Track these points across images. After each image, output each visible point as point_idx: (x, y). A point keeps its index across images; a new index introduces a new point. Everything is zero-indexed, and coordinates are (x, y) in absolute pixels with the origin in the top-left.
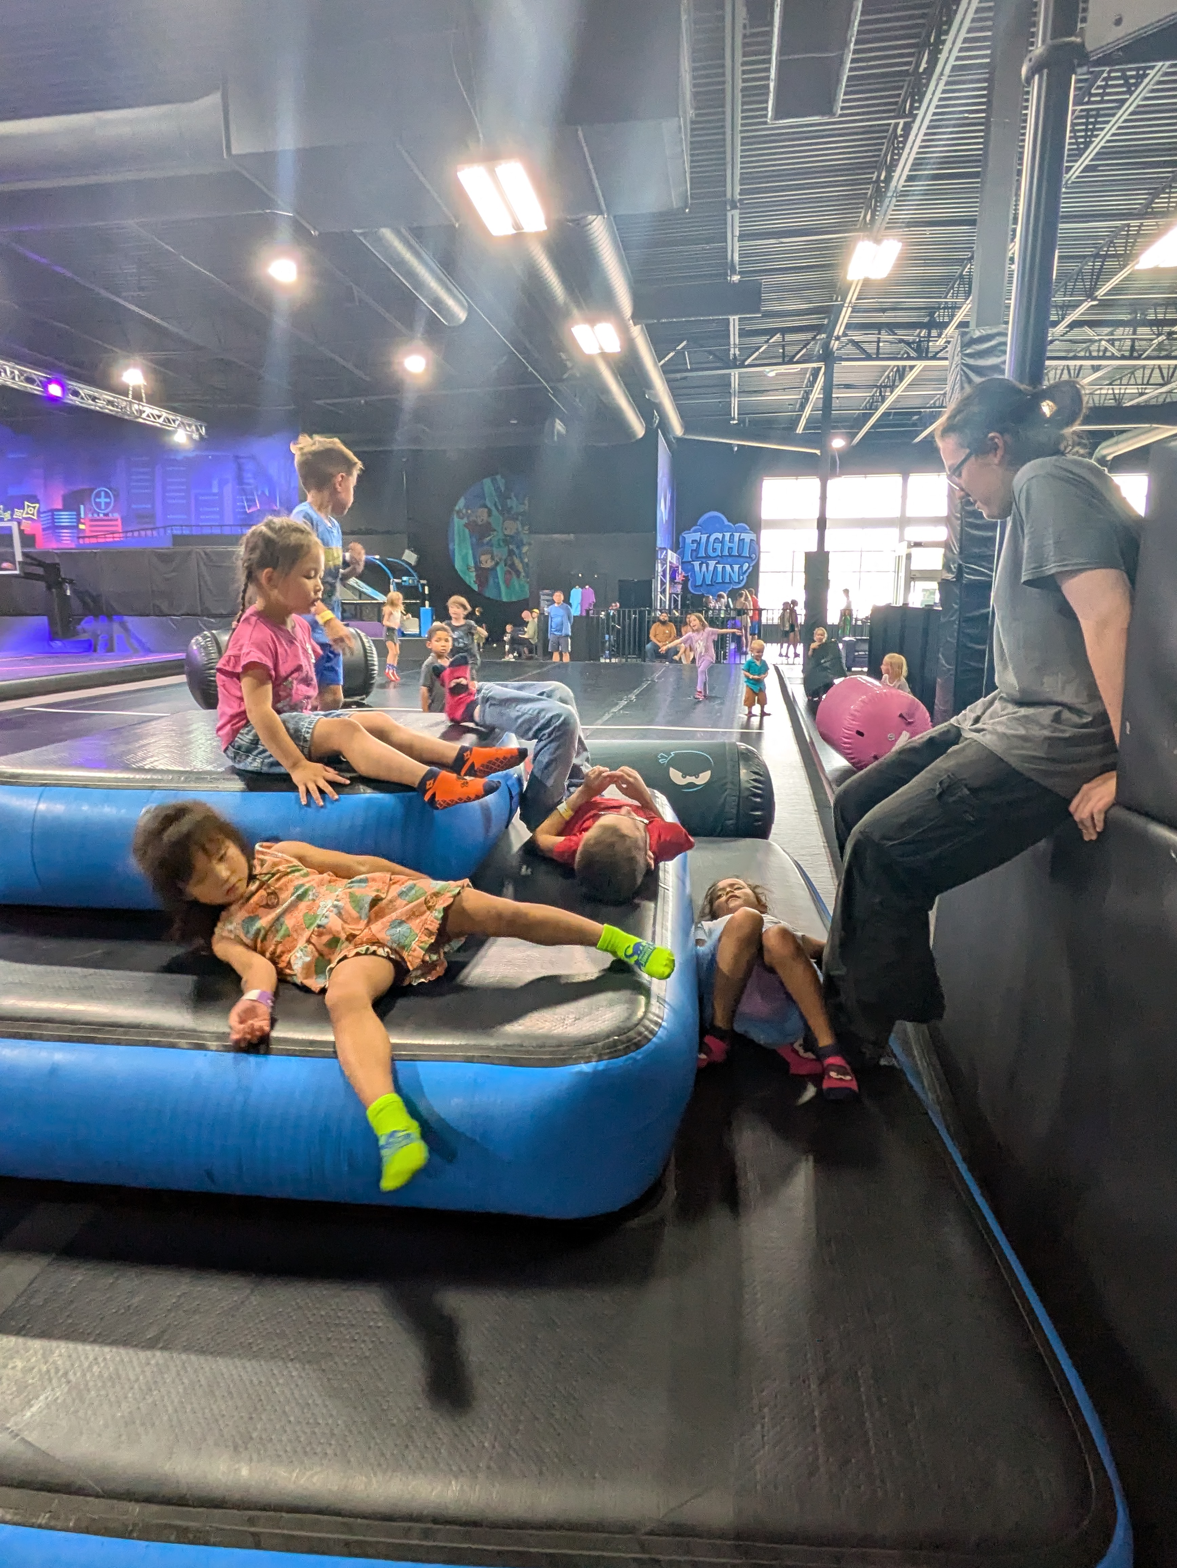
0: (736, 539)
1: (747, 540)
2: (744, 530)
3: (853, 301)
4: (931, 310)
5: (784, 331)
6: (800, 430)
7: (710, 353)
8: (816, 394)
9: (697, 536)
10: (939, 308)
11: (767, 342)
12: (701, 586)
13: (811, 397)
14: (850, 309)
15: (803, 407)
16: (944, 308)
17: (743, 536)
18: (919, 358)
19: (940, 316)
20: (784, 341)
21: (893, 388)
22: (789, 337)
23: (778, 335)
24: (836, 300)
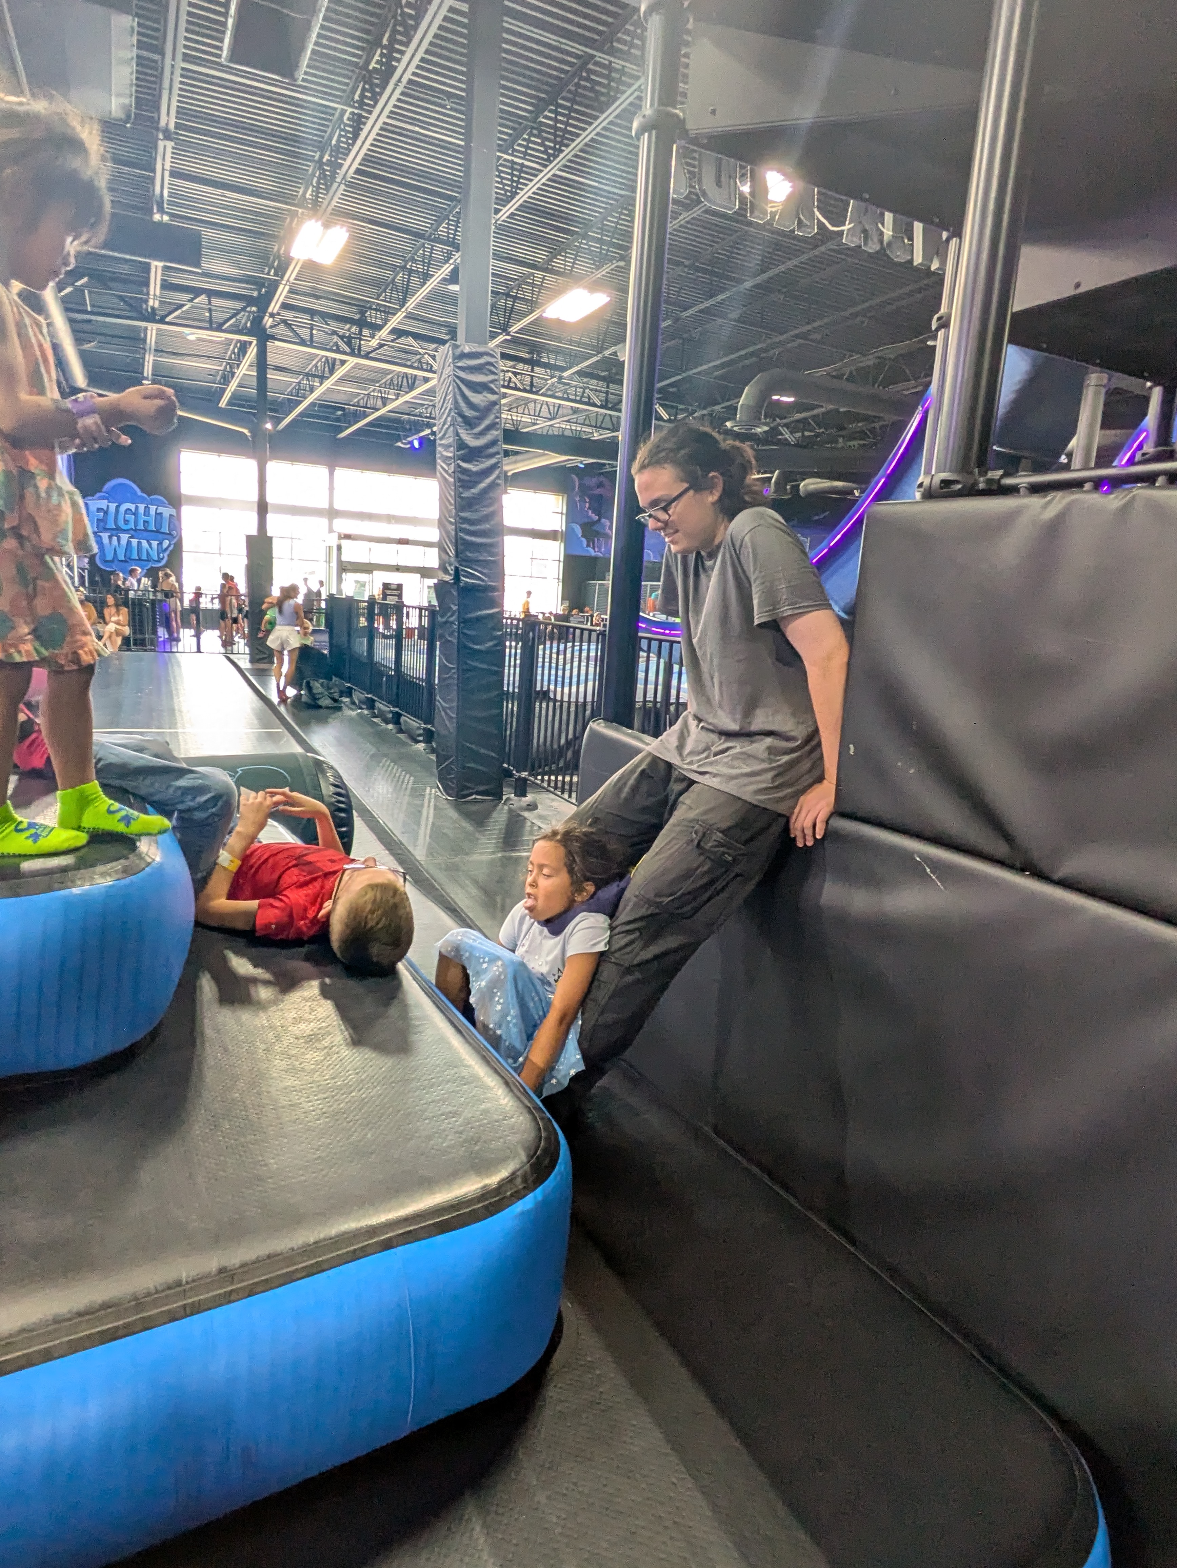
3: (292, 280)
4: (363, 308)
5: (211, 293)
6: (223, 404)
7: (121, 298)
8: (246, 369)
10: (370, 308)
11: (191, 300)
13: (237, 372)
14: (287, 288)
15: (226, 379)
16: (376, 310)
18: (352, 354)
19: (373, 317)
20: (210, 303)
21: (322, 378)
23: (203, 297)
24: (270, 274)
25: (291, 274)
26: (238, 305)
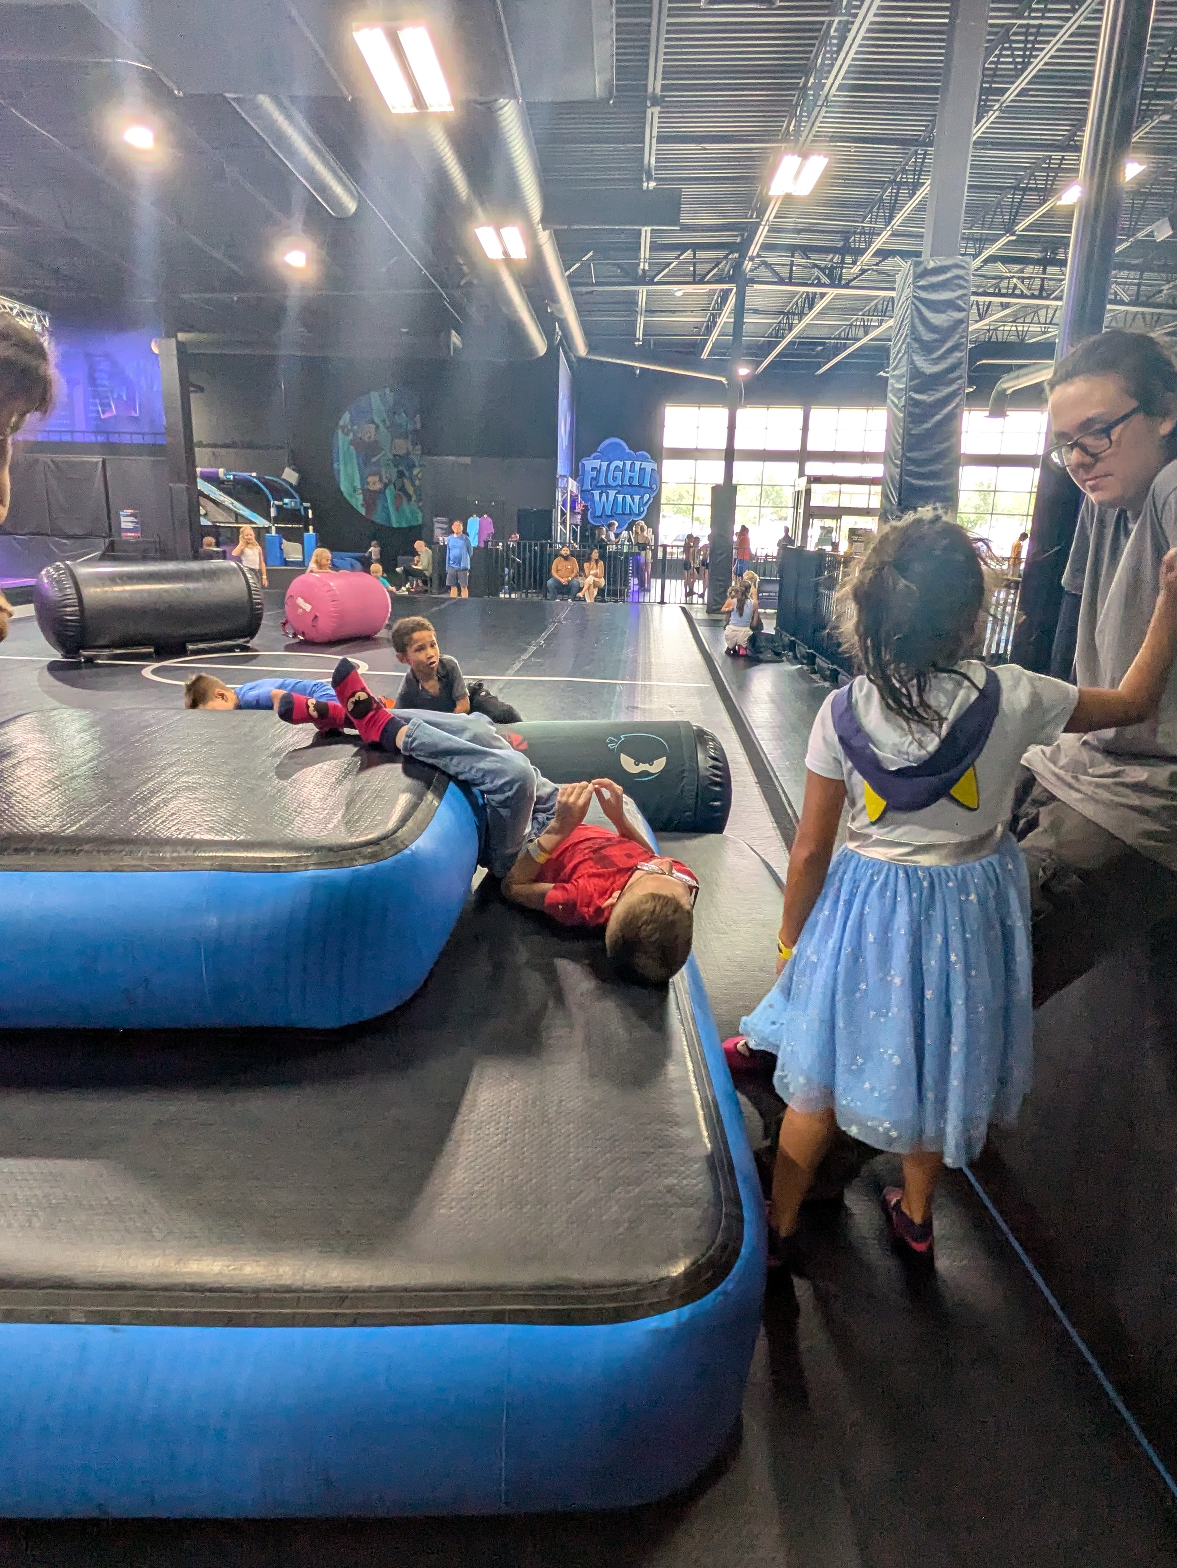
0: (637, 468)
1: (649, 470)
2: (644, 459)
3: (771, 219)
4: (846, 234)
5: (696, 247)
6: (704, 356)
7: (619, 266)
8: (726, 318)
9: (597, 463)
10: (855, 233)
11: (677, 258)
12: (601, 517)
13: (719, 321)
14: (767, 228)
15: (709, 330)
16: (861, 234)
17: (644, 465)
18: (832, 285)
19: (856, 242)
20: (695, 257)
21: (801, 315)
22: (701, 254)
23: (689, 252)
24: (751, 217)
25: (770, 214)
26: (721, 254)
